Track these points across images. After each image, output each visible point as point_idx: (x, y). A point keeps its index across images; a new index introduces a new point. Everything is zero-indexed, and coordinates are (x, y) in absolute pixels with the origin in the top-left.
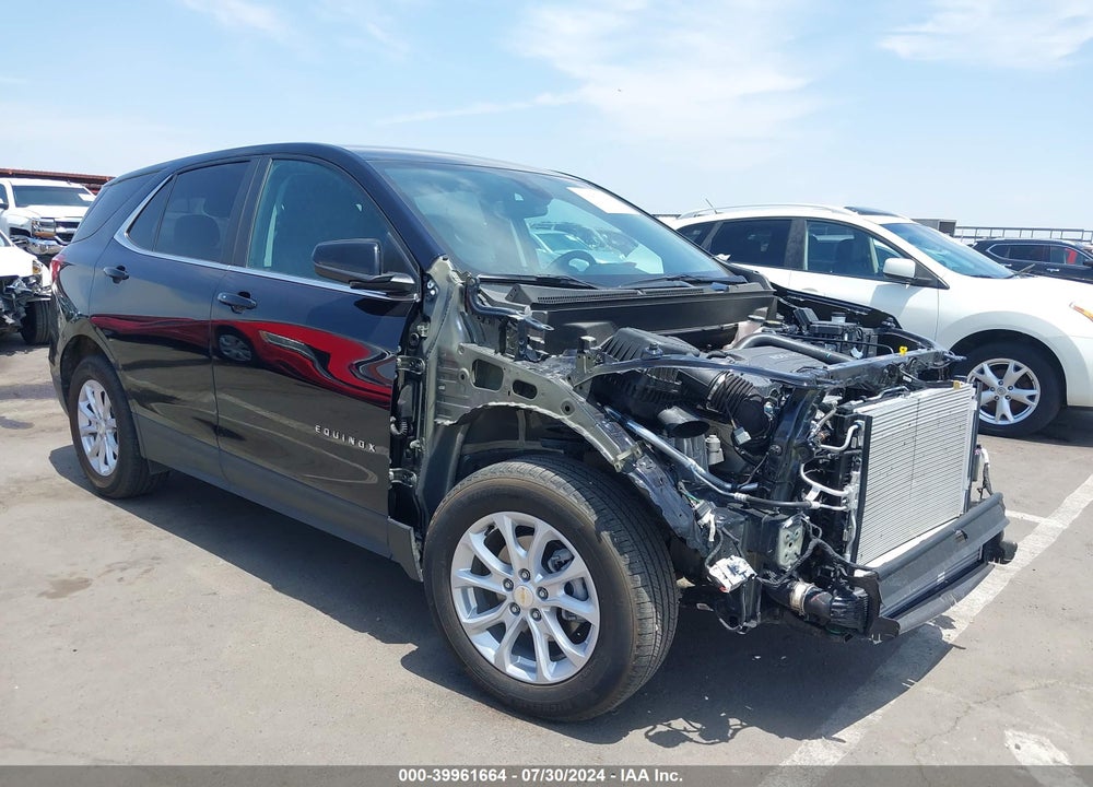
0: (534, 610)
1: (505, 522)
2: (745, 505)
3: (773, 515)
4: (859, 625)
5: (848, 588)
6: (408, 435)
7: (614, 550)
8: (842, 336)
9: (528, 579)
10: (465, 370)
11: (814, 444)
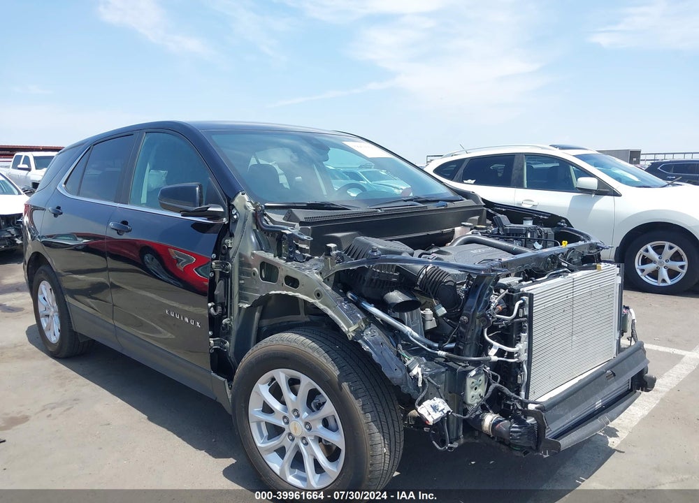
0: (304, 438)
1: (281, 376)
2: (447, 359)
3: (465, 367)
4: (532, 444)
5: (523, 417)
6: (223, 315)
7: (352, 397)
8: (526, 235)
9: (298, 416)
10: (255, 269)
11: (490, 315)
